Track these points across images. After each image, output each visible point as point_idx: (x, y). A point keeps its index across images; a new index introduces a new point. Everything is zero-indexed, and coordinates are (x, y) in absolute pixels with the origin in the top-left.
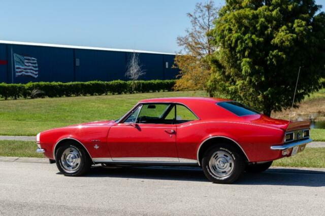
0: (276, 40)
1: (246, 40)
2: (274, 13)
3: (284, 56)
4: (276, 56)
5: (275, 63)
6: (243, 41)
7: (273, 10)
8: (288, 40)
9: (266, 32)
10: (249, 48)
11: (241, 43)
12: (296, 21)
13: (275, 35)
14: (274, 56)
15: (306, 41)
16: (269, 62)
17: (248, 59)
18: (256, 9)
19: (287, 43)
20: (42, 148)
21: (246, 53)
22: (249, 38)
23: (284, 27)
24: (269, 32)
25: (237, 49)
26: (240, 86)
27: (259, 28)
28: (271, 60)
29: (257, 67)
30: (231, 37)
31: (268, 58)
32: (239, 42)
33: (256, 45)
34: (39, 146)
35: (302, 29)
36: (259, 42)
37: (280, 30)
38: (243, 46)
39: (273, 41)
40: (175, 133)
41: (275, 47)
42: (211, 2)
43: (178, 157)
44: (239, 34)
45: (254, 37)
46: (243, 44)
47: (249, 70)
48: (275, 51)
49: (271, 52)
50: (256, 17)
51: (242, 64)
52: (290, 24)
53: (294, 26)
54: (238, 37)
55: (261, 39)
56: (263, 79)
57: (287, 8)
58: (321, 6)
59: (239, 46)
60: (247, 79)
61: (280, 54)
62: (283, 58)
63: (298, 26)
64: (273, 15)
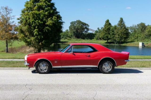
0: (47, 23)
1: (36, 22)
2: (46, 13)
3: (50, 29)
4: (47, 29)
5: (47, 31)
6: (35, 23)
7: (45, 12)
8: (51, 23)
9: (44, 20)
10: (37, 25)
11: (34, 23)
12: (54, 17)
13: (47, 21)
14: (46, 29)
15: (57, 24)
16: (44, 31)
17: (37, 30)
18: (39, 11)
19: (51, 25)
20: (28, 63)
21: (36, 27)
22: (37, 22)
23: (49, 19)
24: (45, 20)
25: (32, 25)
26: (33, 40)
27: (41, 18)
28: (45, 30)
29: (40, 33)
30: (30, 21)
31: (44, 29)
32: (33, 23)
33: (40, 24)
34: (26, 62)
35: (56, 20)
36: (41, 23)
37: (48, 20)
38: (35, 25)
39: (46, 23)
40: (89, 56)
41: (47, 26)
42: (7, 7)
43: (90, 65)
44: (34, 20)
45: (39, 21)
46: (35, 24)
47: (37, 34)
48: (47, 27)
49: (45, 27)
50: (39, 14)
51: (34, 31)
52: (51, 18)
53: (53, 18)
54: (33, 21)
55: (42, 22)
56: (42, 37)
57: (50, 12)
58: (59, 12)
59: (34, 24)
60: (36, 37)
61: (48, 28)
62: (49, 30)
63: (55, 19)
64: (46, 14)
